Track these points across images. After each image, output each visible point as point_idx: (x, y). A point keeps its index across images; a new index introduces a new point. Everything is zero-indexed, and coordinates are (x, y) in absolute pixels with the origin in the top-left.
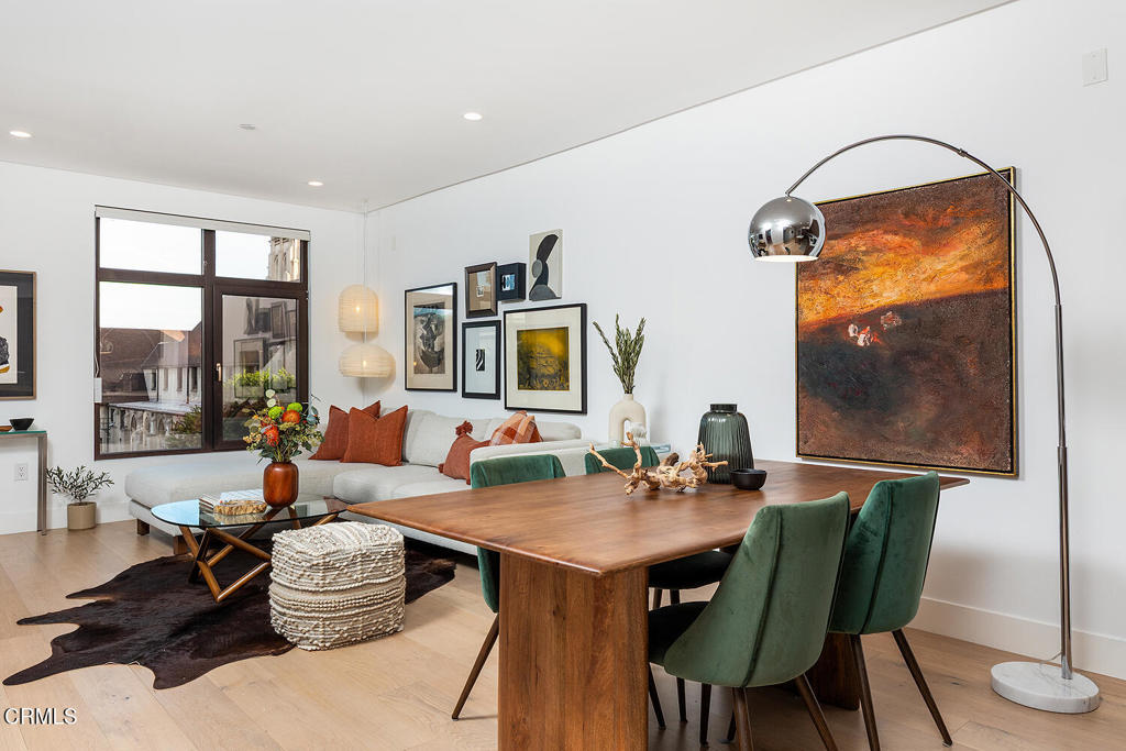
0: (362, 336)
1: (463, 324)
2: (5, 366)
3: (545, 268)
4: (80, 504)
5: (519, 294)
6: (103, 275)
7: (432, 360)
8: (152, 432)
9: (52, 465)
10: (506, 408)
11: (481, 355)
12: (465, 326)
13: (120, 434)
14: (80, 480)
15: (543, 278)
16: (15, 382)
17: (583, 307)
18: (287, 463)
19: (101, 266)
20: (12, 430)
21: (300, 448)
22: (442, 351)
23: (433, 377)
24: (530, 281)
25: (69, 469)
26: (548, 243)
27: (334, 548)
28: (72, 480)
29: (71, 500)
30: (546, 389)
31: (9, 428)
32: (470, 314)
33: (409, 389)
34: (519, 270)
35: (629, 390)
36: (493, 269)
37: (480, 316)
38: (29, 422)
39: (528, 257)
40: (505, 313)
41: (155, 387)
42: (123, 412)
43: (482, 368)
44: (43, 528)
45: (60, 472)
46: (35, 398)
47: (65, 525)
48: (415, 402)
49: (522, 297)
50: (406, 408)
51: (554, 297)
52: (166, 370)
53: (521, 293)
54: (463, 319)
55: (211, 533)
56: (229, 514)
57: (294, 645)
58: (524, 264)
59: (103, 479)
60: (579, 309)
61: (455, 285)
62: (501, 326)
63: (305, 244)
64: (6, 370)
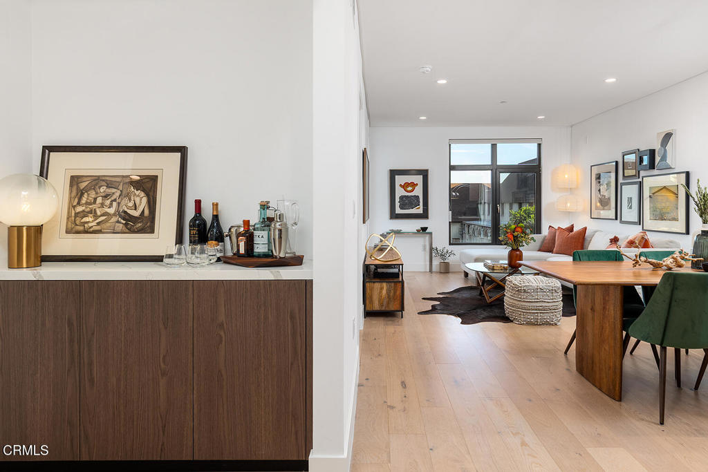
1: (621, 183)
2: (419, 206)
3: (665, 150)
4: (444, 262)
5: (650, 166)
6: (452, 168)
7: (604, 203)
9: (434, 246)
10: (643, 230)
11: (630, 200)
12: (622, 184)
13: (467, 236)
14: (444, 253)
15: (664, 158)
17: (688, 173)
18: (518, 250)
19: (452, 164)
21: (524, 244)
22: (608, 198)
24: (658, 159)
25: (440, 248)
26: (668, 136)
27: (528, 284)
28: (441, 253)
29: (440, 260)
30: (666, 220)
31: (420, 230)
32: (625, 178)
33: (593, 218)
34: (652, 153)
36: (637, 153)
37: (630, 179)
38: (427, 228)
40: (643, 177)
42: (469, 226)
43: (631, 208)
44: (431, 271)
45: (437, 249)
46: (428, 219)
47: (439, 270)
50: (587, 228)
51: (670, 168)
53: (652, 165)
54: (621, 180)
55: (485, 275)
56: (493, 269)
57: (512, 321)
58: (654, 150)
59: (452, 253)
60: (684, 175)
61: (617, 162)
62: (641, 185)
63: (539, 145)
64: (419, 208)
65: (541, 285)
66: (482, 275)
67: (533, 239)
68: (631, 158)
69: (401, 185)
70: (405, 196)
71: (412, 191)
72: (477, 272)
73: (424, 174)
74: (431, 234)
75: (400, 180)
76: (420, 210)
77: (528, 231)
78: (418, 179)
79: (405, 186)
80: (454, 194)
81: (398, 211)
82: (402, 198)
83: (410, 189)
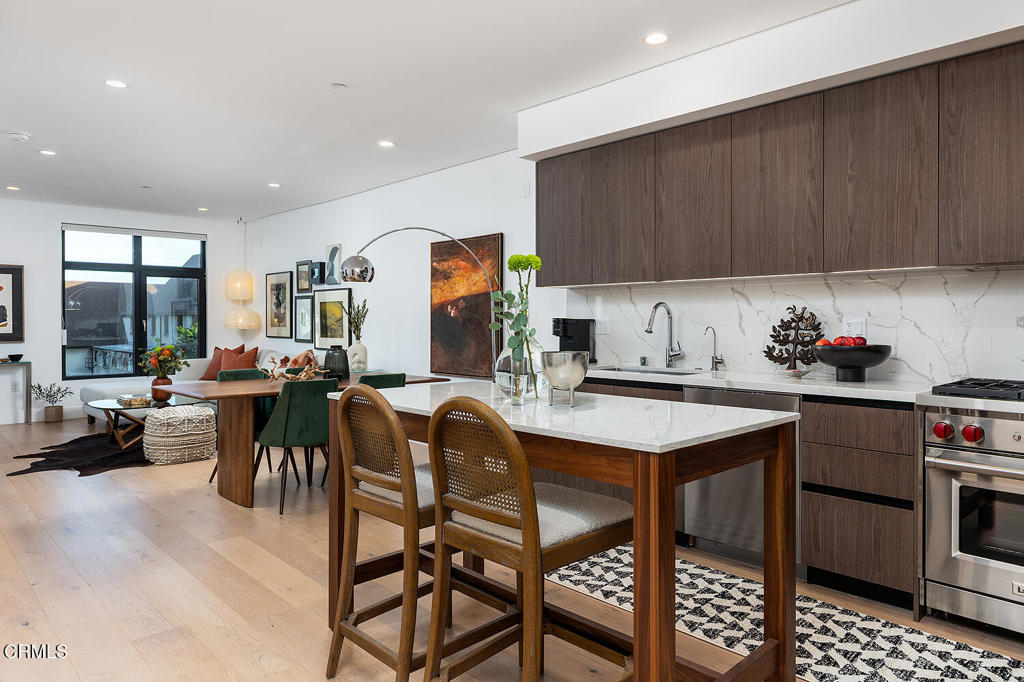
0: (243, 303)
1: (295, 297)
2: (4, 323)
3: (333, 265)
4: (53, 407)
6: (67, 265)
7: (280, 318)
9: (35, 383)
10: (315, 348)
11: (304, 316)
12: (297, 298)
14: (53, 391)
15: (331, 272)
16: (11, 332)
17: (351, 290)
19: (66, 260)
20: (10, 361)
21: (174, 370)
22: (285, 313)
24: (327, 273)
25: (46, 385)
26: (335, 250)
28: (47, 392)
29: (47, 404)
30: (333, 337)
31: (7, 360)
32: (299, 291)
33: (268, 337)
35: (358, 338)
36: (309, 264)
37: (303, 292)
38: (20, 356)
40: (315, 291)
43: (304, 325)
44: (28, 422)
45: (40, 386)
46: (24, 342)
47: (42, 420)
50: (257, 348)
51: (336, 283)
53: (322, 280)
54: (295, 294)
55: (118, 413)
56: (130, 404)
57: (153, 463)
58: (324, 263)
59: (67, 392)
60: (347, 291)
61: (291, 273)
62: (313, 298)
63: (203, 244)
64: (5, 325)
65: (190, 415)
66: (113, 414)
67: (185, 363)
68: (305, 268)
72: (106, 411)
73: (16, 272)
74: (28, 364)
77: (179, 354)
80: (72, 303)
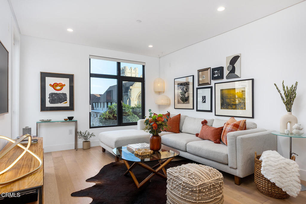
0: (159, 93)
2: (66, 101)
3: (234, 67)
4: (86, 142)
5: (221, 77)
7: (185, 100)
8: (95, 117)
9: (79, 130)
10: (215, 115)
11: (204, 98)
12: (197, 89)
14: (86, 134)
15: (233, 71)
16: (69, 106)
17: (253, 80)
18: (157, 136)
19: (91, 73)
20: (68, 120)
22: (188, 97)
23: (185, 105)
24: (226, 73)
25: (83, 131)
26: (235, 59)
28: (84, 135)
29: (84, 140)
30: (234, 109)
31: (67, 119)
32: (199, 85)
33: (175, 108)
34: (221, 69)
35: (289, 110)
36: (209, 70)
37: (203, 85)
38: (73, 117)
39: (225, 64)
40: (215, 84)
41: (96, 107)
43: (205, 102)
44: (76, 148)
45: (81, 132)
46: (74, 110)
47: (82, 148)
48: (183, 113)
49: (222, 78)
50: (180, 115)
51: (238, 77)
52: (101, 103)
54: (196, 86)
58: (223, 67)
59: (92, 135)
60: (251, 81)
61: (193, 76)
63: (144, 66)
64: (66, 102)
69: (50, 85)
70: (55, 94)
71: (61, 90)
73: (71, 77)
74: (76, 122)
75: (49, 81)
76: (67, 104)
78: (66, 81)
79: (54, 86)
81: (48, 104)
82: (51, 95)
83: (58, 88)
